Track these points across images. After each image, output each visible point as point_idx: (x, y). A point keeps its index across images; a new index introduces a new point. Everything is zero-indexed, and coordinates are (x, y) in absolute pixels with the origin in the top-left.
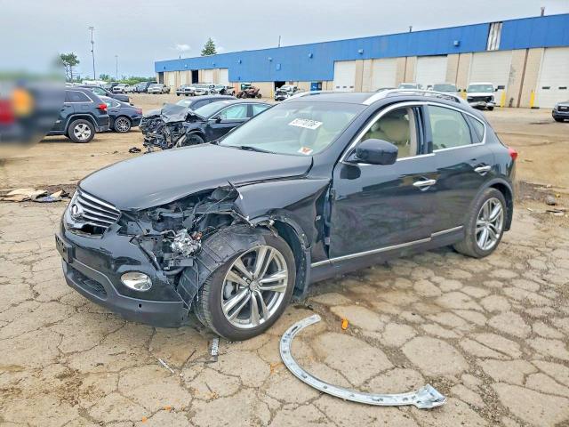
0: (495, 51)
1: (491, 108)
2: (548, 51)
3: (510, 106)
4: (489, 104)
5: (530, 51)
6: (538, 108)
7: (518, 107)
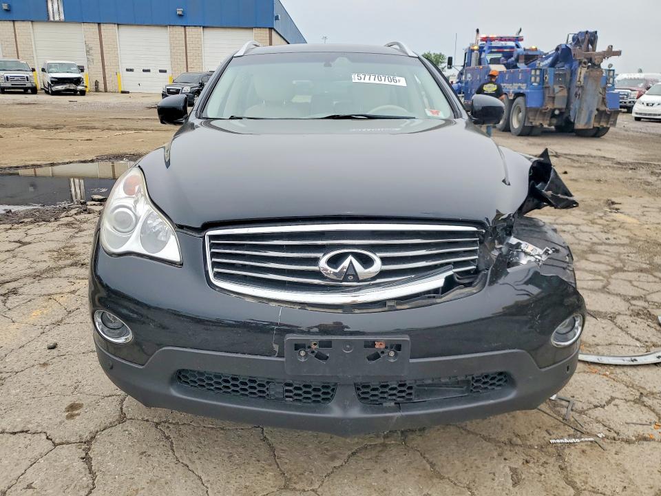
0: (59, 22)
1: (83, 93)
2: (122, 29)
3: (97, 90)
4: (80, 88)
5: (103, 27)
6: (128, 92)
7: (106, 91)
